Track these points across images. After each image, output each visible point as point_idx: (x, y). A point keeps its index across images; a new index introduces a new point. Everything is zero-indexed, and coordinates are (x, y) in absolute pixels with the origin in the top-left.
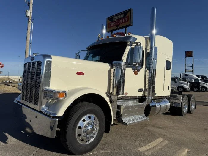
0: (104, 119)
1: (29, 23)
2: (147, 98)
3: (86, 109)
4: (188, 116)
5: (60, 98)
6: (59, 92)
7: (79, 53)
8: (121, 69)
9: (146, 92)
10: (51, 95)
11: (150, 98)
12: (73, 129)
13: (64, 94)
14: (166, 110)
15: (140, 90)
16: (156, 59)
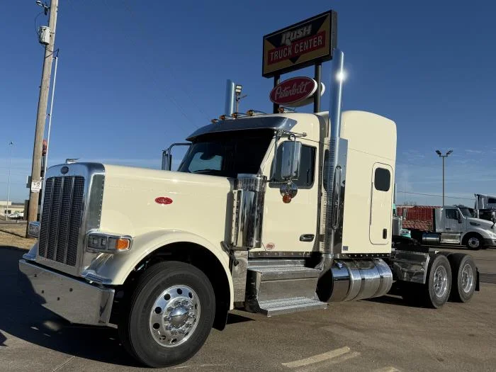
0: (212, 298)
1: (47, 59)
2: (323, 256)
3: (172, 274)
4: (452, 308)
5: (120, 250)
6: (117, 238)
7: (169, 149)
8: (255, 191)
9: (321, 243)
10: (102, 245)
11: (330, 257)
12: (143, 312)
13: (128, 241)
14: (379, 290)
15: (307, 238)
16: (345, 166)
